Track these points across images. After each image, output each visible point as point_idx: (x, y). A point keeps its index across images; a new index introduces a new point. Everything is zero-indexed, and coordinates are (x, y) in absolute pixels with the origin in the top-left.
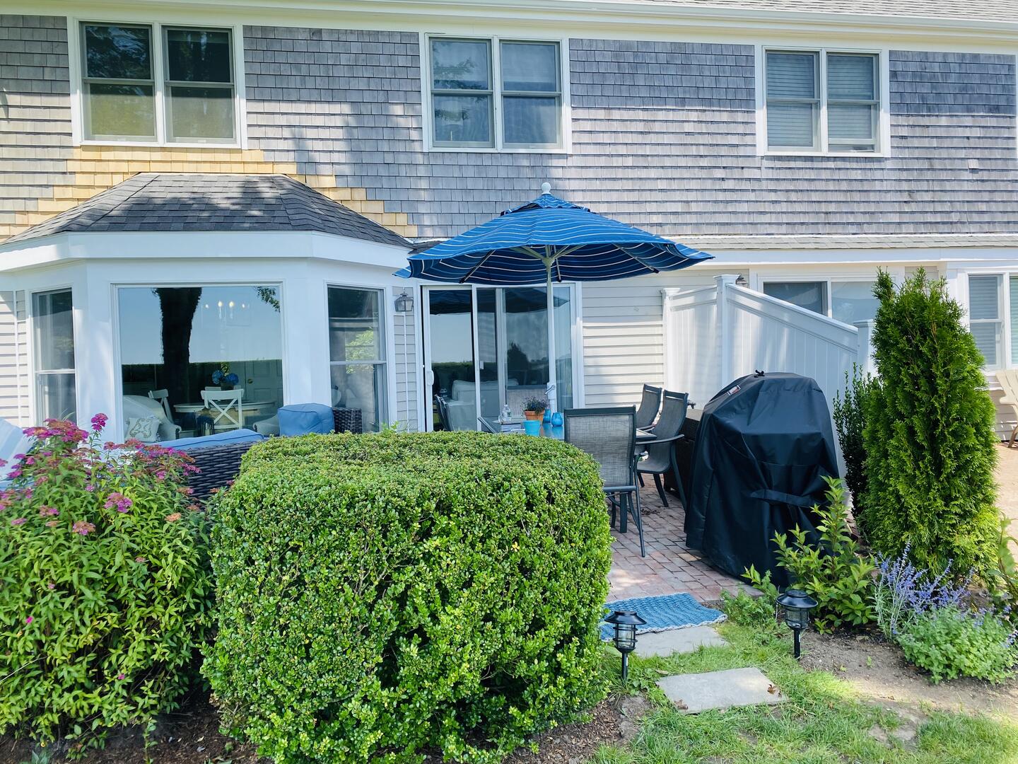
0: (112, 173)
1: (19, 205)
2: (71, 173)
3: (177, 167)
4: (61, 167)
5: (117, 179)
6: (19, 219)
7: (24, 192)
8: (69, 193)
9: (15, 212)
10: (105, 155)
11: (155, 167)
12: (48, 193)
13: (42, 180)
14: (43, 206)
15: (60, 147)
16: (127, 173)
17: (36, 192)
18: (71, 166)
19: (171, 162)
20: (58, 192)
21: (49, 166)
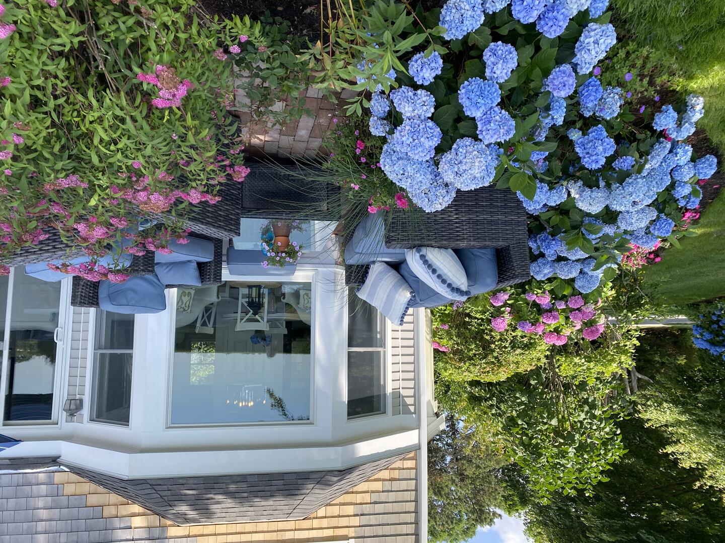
0: (325, 517)
1: (396, 485)
2: (357, 515)
3: (273, 526)
4: (365, 520)
5: (321, 512)
6: (396, 474)
7: (392, 497)
8: (359, 498)
9: (399, 480)
10: (330, 533)
11: (291, 525)
12: (375, 497)
13: (379, 508)
14: (378, 486)
15: (365, 537)
16: (314, 518)
17: (383, 497)
18: (356, 521)
19: (278, 531)
20: (367, 498)
21: (373, 520)
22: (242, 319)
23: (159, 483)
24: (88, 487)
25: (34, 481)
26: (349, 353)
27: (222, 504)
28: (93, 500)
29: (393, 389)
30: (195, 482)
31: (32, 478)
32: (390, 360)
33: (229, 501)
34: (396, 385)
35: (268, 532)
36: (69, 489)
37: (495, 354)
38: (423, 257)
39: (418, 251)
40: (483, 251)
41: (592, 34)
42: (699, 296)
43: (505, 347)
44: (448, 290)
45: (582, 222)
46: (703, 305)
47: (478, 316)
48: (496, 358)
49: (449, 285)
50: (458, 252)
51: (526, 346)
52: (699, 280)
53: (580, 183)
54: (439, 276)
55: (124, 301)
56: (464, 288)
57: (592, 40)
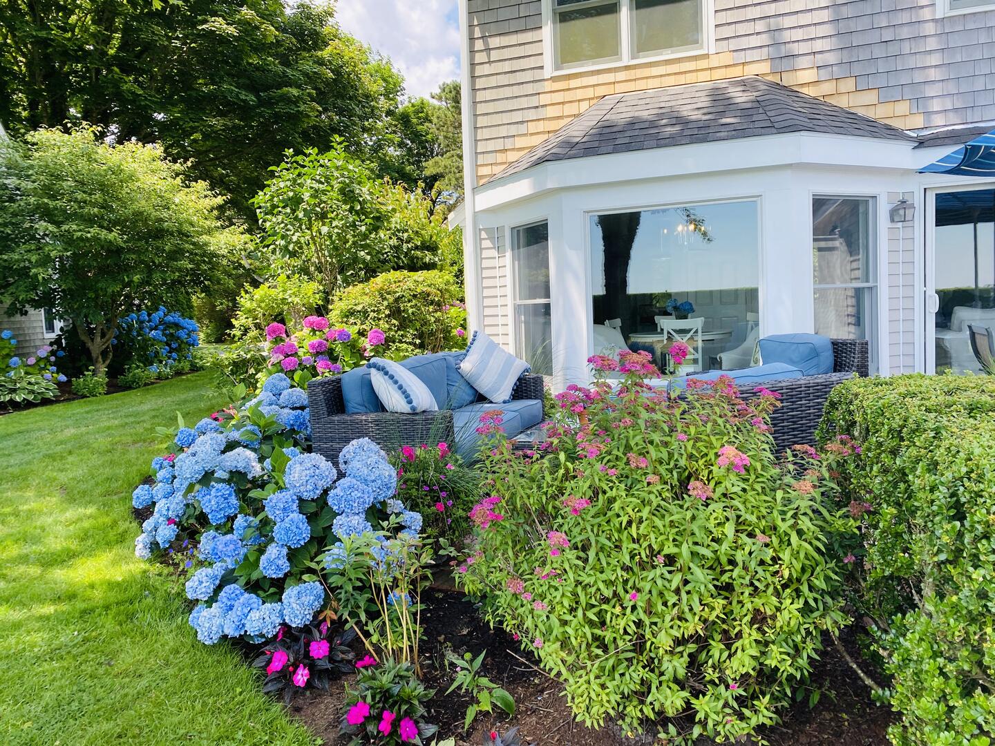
0: (579, 101)
1: (499, 145)
2: (543, 106)
3: (641, 85)
4: (534, 101)
5: (584, 106)
6: (500, 158)
7: (503, 131)
8: (541, 126)
9: (496, 151)
10: (574, 83)
11: (620, 88)
12: (522, 129)
13: (518, 117)
14: (520, 142)
15: (533, 82)
16: (593, 99)
17: (513, 130)
18: (544, 99)
19: (635, 80)
20: (532, 127)
21: (524, 103)
23: (763, 130)
24: (879, 113)
25: (951, 115)
26: (548, 295)
27: (693, 108)
28: (871, 97)
29: (505, 256)
30: (718, 134)
31: (953, 118)
32: (509, 291)
33: (685, 114)
34: (501, 262)
35: (647, 78)
36: (902, 108)
38: (410, 402)
39: (413, 408)
40: (356, 410)
44: (388, 369)
49: (386, 373)
50: (383, 409)
54: (396, 382)
56: (373, 371)
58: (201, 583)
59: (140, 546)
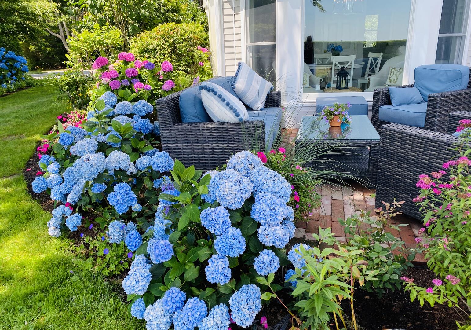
22: (351, 64)
26: (275, 40)
29: (240, 14)
32: (243, 37)
34: (237, 17)
37: (167, 44)
38: (238, 115)
39: (241, 119)
40: (191, 121)
41: (141, 288)
42: (27, 93)
43: (161, 49)
44: (216, 90)
45: (121, 144)
46: (24, 86)
47: (181, 72)
48: (166, 41)
49: (216, 94)
50: (209, 120)
51: (146, 51)
52: (30, 103)
53: (128, 173)
54: (224, 100)
55: (449, 73)
56: (204, 92)
57: (140, 284)
58: (137, 282)
59: (52, 228)
